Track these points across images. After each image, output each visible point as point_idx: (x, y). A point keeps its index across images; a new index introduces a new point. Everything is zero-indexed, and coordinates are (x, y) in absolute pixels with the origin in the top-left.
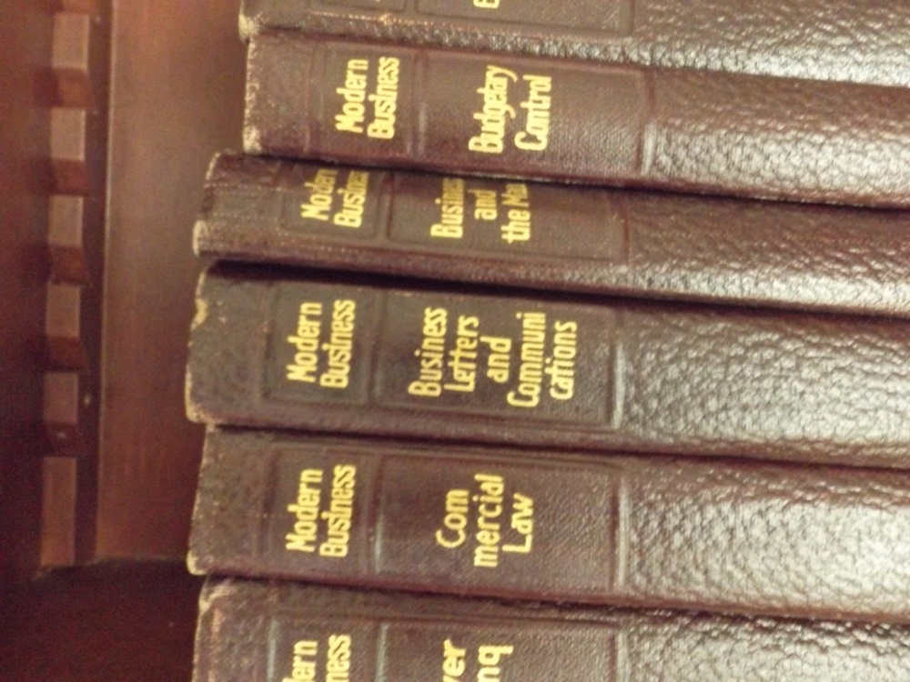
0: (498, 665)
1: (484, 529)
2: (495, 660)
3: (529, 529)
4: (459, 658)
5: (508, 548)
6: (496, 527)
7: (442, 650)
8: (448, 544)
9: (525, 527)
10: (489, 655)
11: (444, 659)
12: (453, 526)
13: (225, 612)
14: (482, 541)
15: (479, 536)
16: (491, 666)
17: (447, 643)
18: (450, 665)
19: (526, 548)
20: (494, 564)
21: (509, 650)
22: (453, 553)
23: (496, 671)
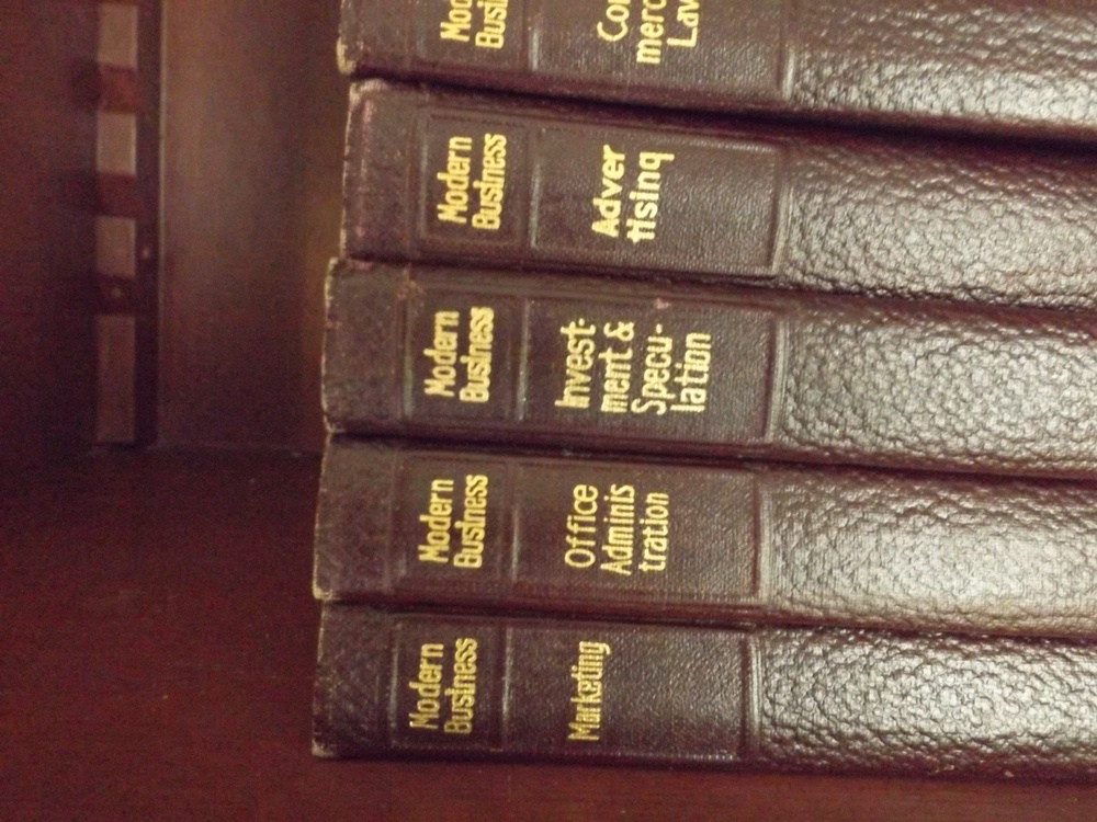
0: (659, 170)
1: (648, 22)
2: (656, 165)
3: (695, 23)
4: (618, 162)
5: (672, 42)
6: (660, 19)
7: (601, 153)
8: (609, 37)
9: (691, 20)
10: (650, 161)
11: (604, 161)
12: (615, 19)
13: (377, 103)
14: (646, 34)
15: (643, 28)
16: (652, 171)
17: (607, 148)
18: (610, 168)
19: (691, 43)
20: (656, 61)
21: (670, 157)
22: (615, 46)
23: (657, 176)
